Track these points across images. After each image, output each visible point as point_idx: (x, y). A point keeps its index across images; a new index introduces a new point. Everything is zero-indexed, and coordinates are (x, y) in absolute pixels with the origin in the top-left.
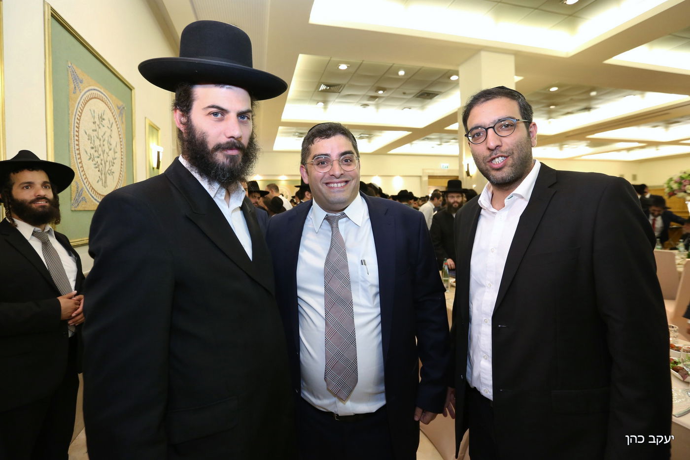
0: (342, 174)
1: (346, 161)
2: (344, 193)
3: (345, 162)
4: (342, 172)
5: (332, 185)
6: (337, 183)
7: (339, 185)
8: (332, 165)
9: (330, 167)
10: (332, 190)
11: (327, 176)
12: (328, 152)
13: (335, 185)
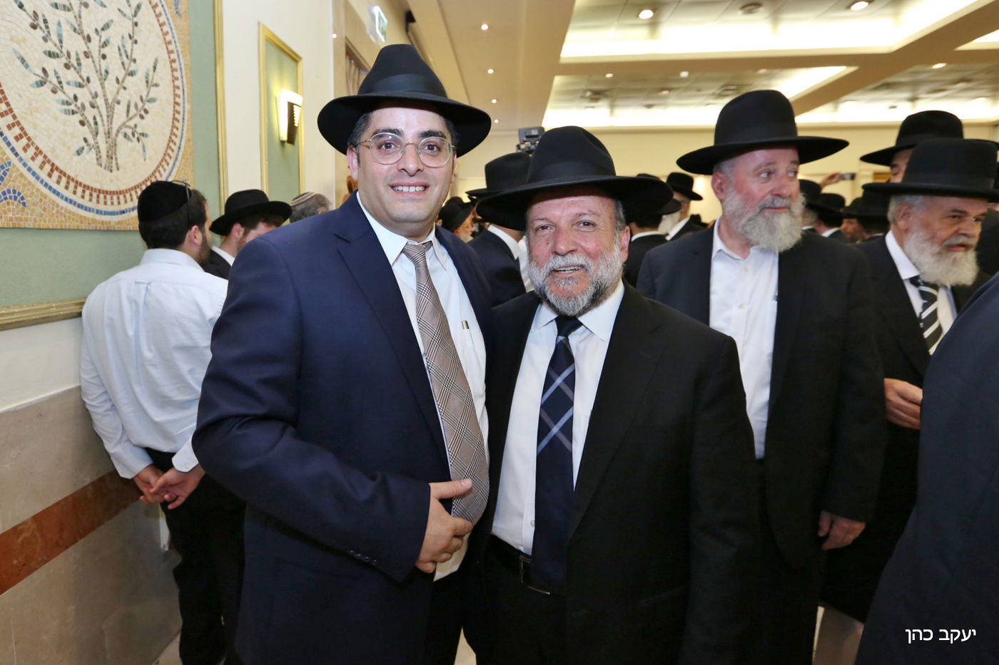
0: (419, 170)
1: (431, 147)
2: (421, 205)
3: (429, 149)
4: (421, 167)
5: (400, 188)
6: (409, 186)
7: (412, 189)
8: (404, 153)
9: (400, 155)
10: (400, 197)
11: (394, 171)
12: (400, 127)
13: (405, 189)
